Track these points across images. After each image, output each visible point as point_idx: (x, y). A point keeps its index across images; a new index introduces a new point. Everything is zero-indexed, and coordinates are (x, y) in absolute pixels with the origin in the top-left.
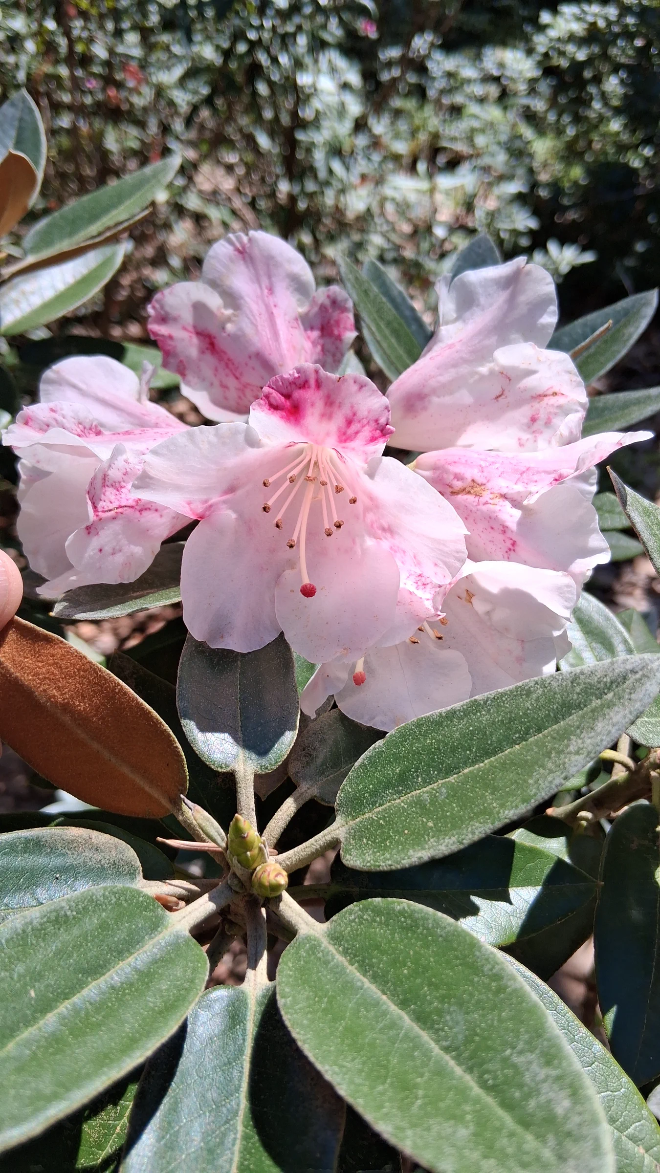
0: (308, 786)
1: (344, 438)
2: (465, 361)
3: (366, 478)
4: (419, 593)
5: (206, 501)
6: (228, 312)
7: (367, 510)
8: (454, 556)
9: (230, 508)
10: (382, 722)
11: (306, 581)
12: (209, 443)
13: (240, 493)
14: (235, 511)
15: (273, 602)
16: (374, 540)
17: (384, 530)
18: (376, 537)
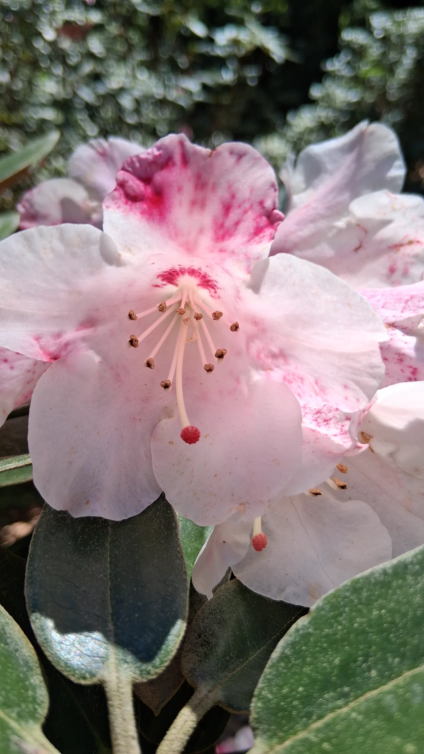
0: (208, 688)
1: (221, 233)
2: (322, 217)
3: (248, 294)
4: (323, 430)
5: (59, 335)
6: (94, 204)
7: (250, 339)
8: (368, 373)
9: (91, 348)
10: (294, 594)
11: (186, 423)
12: (53, 250)
13: (102, 330)
14: (98, 353)
15: (149, 457)
16: (262, 372)
17: (274, 356)
18: (265, 368)
